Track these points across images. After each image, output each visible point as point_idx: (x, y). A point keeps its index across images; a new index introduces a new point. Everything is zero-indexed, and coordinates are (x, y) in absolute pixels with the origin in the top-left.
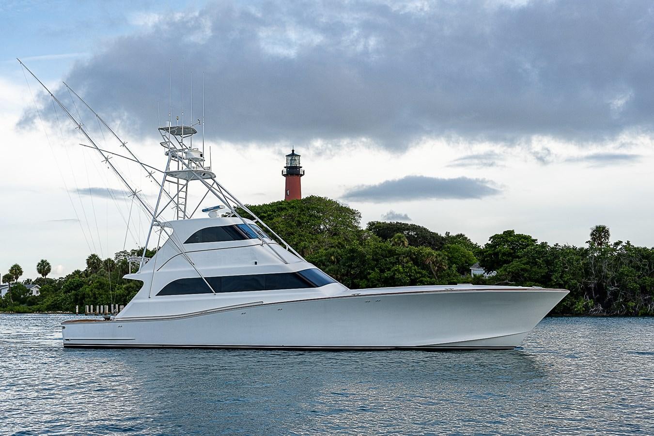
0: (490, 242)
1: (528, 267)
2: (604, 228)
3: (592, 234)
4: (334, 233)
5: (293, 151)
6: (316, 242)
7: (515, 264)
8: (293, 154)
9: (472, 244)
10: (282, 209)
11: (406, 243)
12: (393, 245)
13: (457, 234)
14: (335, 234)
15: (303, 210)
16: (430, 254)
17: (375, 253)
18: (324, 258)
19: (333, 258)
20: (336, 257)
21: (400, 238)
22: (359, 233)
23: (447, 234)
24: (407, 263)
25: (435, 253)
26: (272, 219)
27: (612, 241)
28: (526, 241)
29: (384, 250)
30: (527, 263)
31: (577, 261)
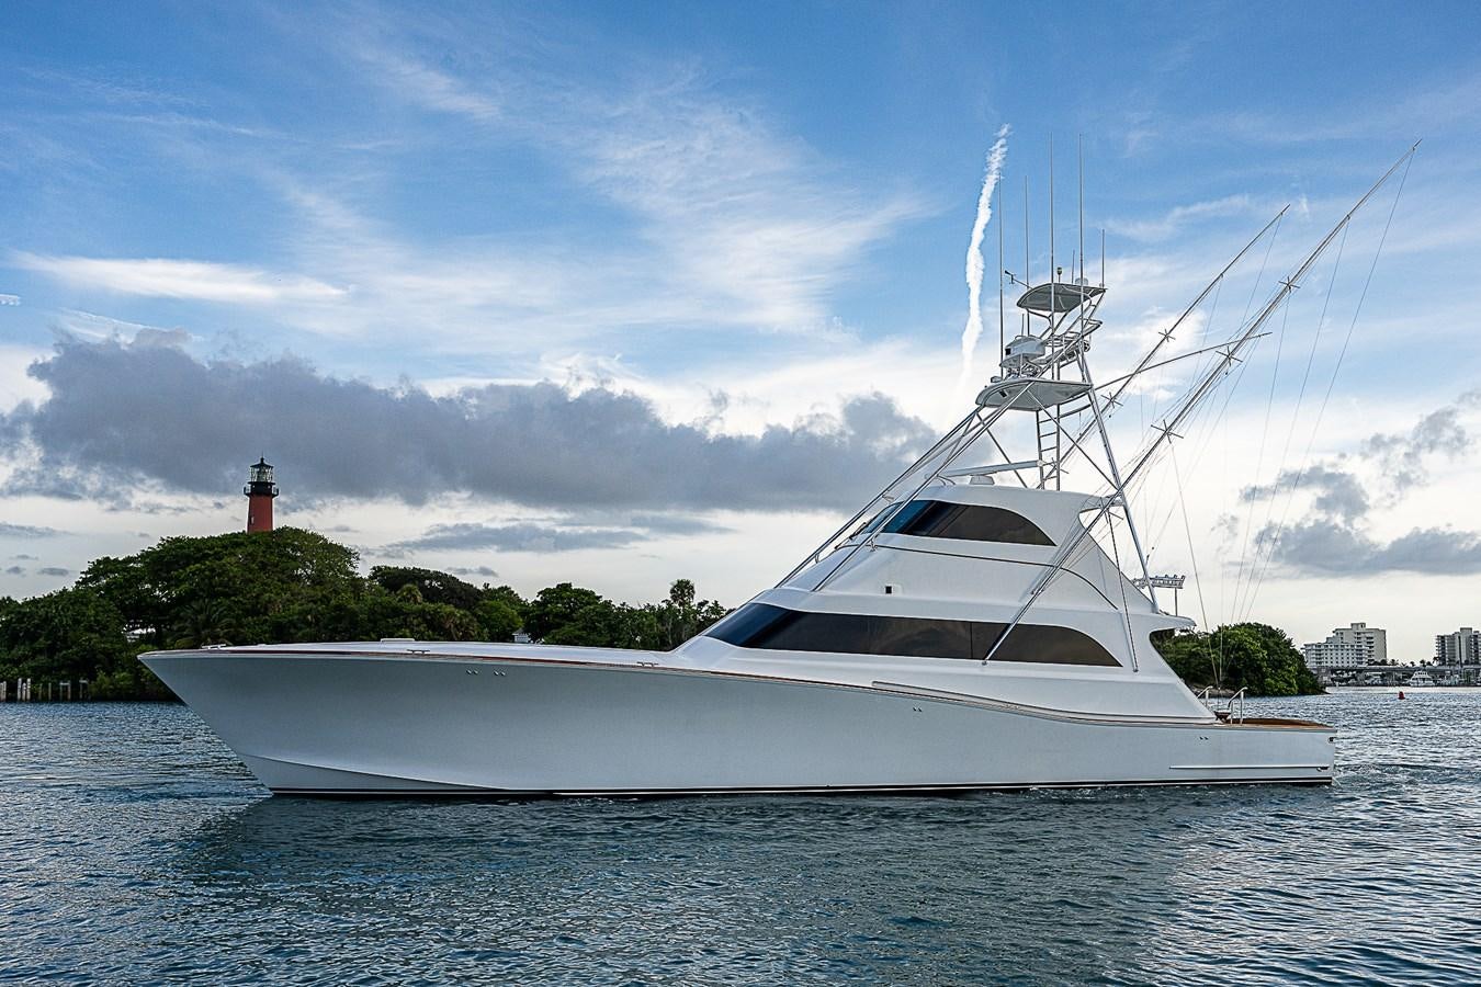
0: (538, 599)
1: (584, 634)
2: (688, 582)
3: (672, 591)
4: (317, 581)
5: (262, 460)
6: (288, 594)
7: (567, 628)
8: (262, 465)
9: (520, 600)
10: (238, 545)
11: (419, 599)
12: (400, 600)
13: (500, 586)
14: (320, 583)
15: (270, 547)
16: (451, 614)
17: (372, 612)
18: (296, 617)
19: (309, 617)
20: (315, 617)
21: (410, 590)
22: (356, 583)
23: (486, 586)
24: (418, 626)
25: (459, 613)
26: (220, 559)
27: (695, 602)
28: (587, 597)
29: (385, 608)
30: (584, 628)
31: (651, 626)
